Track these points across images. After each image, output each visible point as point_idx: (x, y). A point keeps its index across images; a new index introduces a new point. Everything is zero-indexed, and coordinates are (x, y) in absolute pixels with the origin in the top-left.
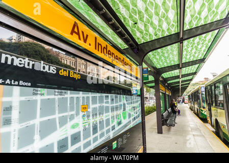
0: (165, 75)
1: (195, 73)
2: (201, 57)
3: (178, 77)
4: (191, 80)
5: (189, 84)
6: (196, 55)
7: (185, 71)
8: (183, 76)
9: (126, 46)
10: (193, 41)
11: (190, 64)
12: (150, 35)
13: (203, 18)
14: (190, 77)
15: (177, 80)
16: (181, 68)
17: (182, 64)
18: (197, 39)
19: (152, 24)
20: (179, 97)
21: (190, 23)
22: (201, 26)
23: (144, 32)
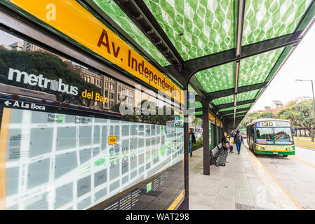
0: (217, 102)
1: (253, 101)
2: (261, 80)
3: (232, 105)
4: (248, 109)
5: (245, 113)
6: (256, 78)
7: (242, 97)
8: (239, 103)
9: (168, 63)
10: (253, 60)
11: (248, 89)
12: (199, 50)
13: (266, 32)
14: (247, 105)
15: (231, 109)
16: (236, 94)
17: (238, 88)
18: (258, 57)
19: (202, 36)
20: (232, 129)
21: (250, 37)
22: (262, 42)
23: (192, 46)
